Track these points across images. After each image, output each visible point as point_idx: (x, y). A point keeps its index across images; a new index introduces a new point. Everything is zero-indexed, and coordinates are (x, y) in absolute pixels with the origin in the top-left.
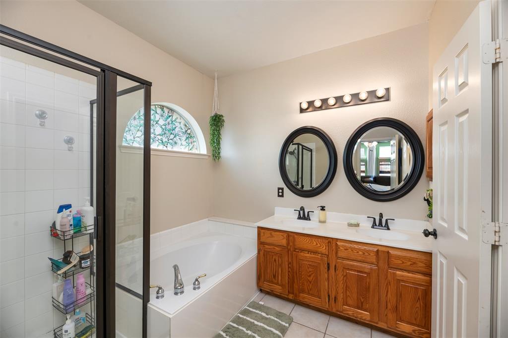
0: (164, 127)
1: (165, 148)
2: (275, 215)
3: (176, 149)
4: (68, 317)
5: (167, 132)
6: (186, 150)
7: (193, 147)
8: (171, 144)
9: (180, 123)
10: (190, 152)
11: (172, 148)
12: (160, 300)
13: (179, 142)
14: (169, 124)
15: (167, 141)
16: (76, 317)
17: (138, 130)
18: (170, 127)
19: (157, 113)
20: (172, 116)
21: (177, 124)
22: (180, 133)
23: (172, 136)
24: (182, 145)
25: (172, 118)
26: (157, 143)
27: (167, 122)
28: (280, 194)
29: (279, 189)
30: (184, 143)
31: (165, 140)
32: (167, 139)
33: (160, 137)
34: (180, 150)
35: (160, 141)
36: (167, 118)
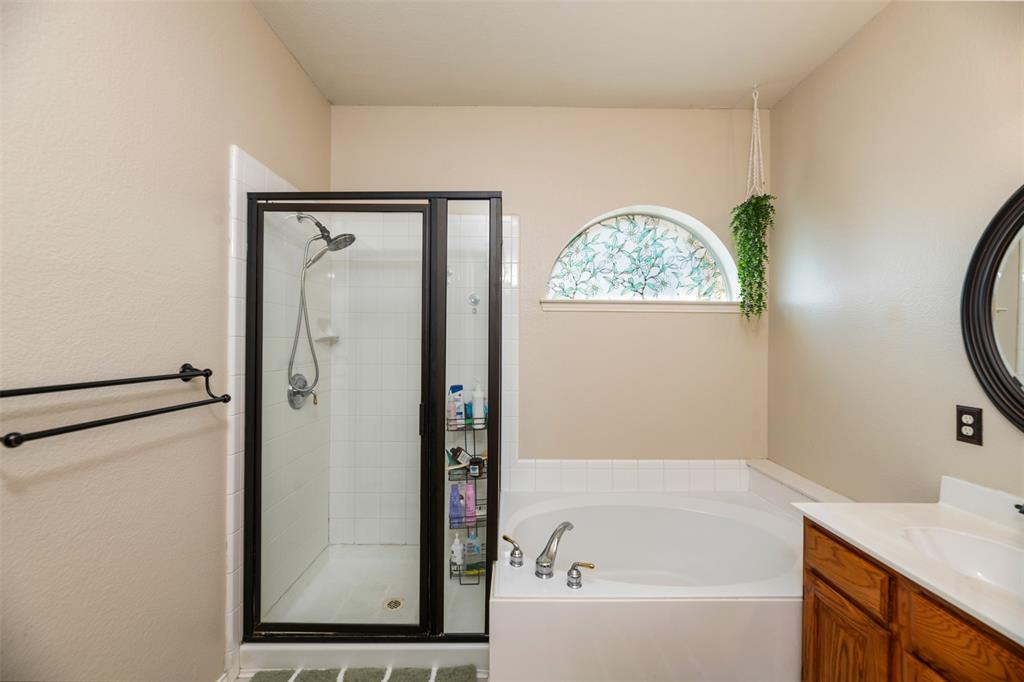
0: (635, 255)
1: (638, 298)
2: (940, 503)
3: (663, 297)
4: (457, 535)
5: (643, 263)
6: (693, 297)
7: (711, 289)
8: (654, 288)
9: (675, 240)
10: (704, 299)
11: (656, 295)
12: (516, 568)
13: (673, 281)
14: (647, 246)
15: (643, 282)
16: (469, 541)
17: (584, 270)
18: (650, 252)
19: (619, 231)
20: (655, 229)
21: (666, 244)
22: (675, 261)
23: (655, 271)
24: (679, 285)
25: (655, 233)
26: (621, 288)
27: (642, 245)
28: (968, 431)
29: (961, 411)
30: (688, 281)
31: (637, 279)
32: (643, 277)
33: (626, 277)
34: (676, 299)
35: (626, 284)
36: (644, 236)
